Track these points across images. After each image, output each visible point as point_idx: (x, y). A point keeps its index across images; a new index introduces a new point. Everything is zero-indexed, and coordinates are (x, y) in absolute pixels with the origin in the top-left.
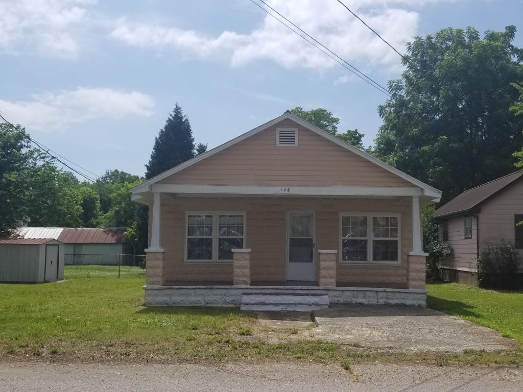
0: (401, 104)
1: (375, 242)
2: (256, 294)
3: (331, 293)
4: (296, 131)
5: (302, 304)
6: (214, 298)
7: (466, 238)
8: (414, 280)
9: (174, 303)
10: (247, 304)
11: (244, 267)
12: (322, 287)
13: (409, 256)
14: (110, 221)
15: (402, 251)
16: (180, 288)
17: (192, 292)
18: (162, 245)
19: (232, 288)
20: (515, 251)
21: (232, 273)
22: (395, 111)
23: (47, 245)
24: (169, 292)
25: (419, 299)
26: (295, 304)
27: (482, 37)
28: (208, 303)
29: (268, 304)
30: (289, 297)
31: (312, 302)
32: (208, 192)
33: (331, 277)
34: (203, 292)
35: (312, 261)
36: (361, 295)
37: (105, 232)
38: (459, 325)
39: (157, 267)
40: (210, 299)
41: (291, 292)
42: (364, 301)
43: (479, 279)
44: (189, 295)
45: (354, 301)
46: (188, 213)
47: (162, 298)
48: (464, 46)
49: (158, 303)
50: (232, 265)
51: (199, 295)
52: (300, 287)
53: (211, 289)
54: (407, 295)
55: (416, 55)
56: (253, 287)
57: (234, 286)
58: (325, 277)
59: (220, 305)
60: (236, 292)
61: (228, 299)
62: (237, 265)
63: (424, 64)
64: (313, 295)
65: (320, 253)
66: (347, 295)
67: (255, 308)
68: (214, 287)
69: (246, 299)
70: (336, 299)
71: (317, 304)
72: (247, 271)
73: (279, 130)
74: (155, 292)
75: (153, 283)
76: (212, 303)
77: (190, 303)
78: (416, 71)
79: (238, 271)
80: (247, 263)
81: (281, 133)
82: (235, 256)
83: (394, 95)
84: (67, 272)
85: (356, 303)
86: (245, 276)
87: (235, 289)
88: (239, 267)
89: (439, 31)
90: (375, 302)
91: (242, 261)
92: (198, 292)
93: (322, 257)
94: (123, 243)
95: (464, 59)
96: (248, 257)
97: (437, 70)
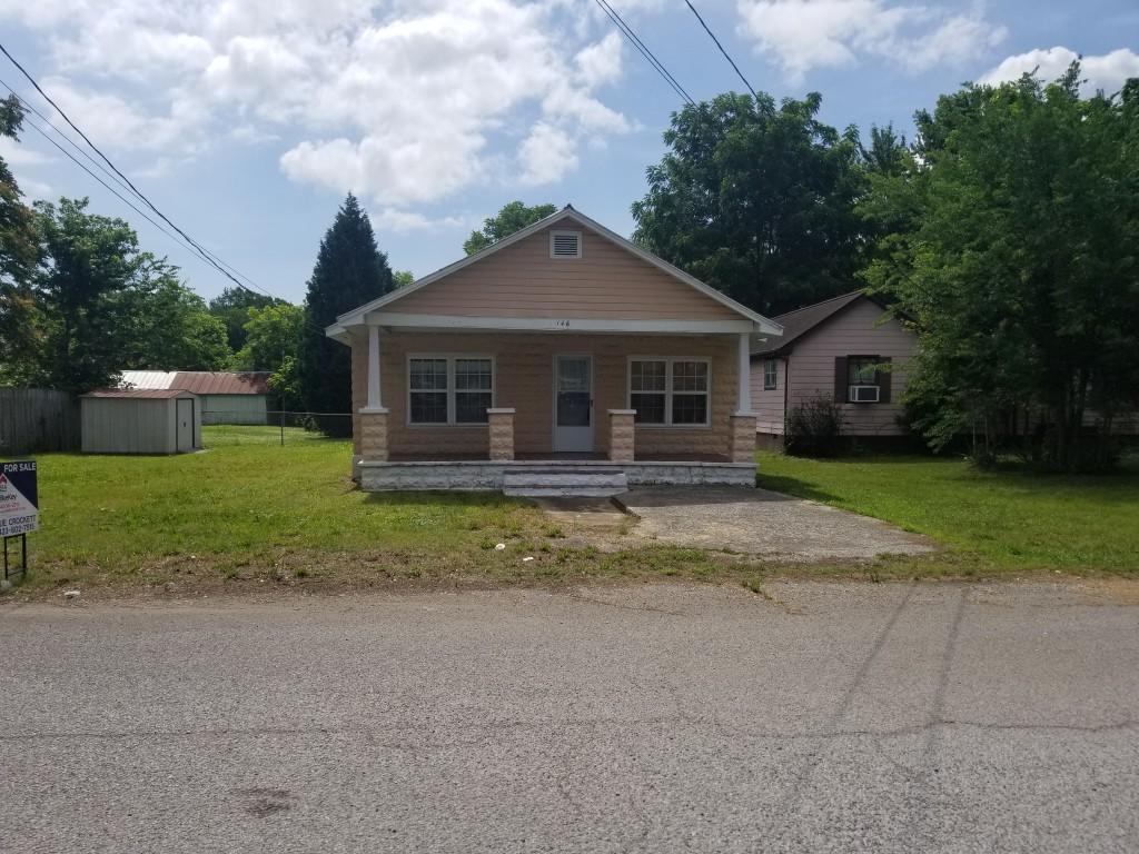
0: (663, 202)
1: (675, 396)
2: (524, 472)
3: (627, 470)
4: (579, 236)
5: (592, 486)
6: (463, 479)
7: (766, 389)
8: (740, 450)
9: (405, 486)
10: (515, 487)
11: (505, 435)
12: (614, 462)
13: (733, 417)
14: (245, 363)
15: (712, 409)
16: (414, 466)
17: (431, 470)
18: (384, 404)
19: (488, 465)
20: (837, 406)
21: (487, 442)
22: (656, 211)
23: (177, 399)
24: (397, 470)
25: (747, 476)
26: (582, 487)
27: (778, 107)
28: (454, 486)
29: (545, 487)
30: (572, 477)
31: (604, 483)
32: (451, 325)
33: (628, 448)
34: (447, 470)
35: (588, 425)
36: (669, 471)
37: (240, 378)
38: (825, 513)
39: (377, 435)
40: (457, 480)
41: (572, 469)
42: (672, 480)
43: (786, 444)
44: (426, 475)
45: (659, 479)
46: (410, 356)
47: (387, 480)
48: (753, 119)
49: (381, 487)
50: (486, 432)
51: (440, 475)
52: (584, 462)
53: (458, 465)
54: (730, 470)
55: (684, 131)
56: (516, 462)
57: (491, 462)
58: (619, 448)
59: (471, 489)
60: (494, 470)
61: (484, 480)
62: (495, 431)
63: (694, 143)
64: (605, 473)
65: (611, 415)
66: (652, 472)
67: (526, 493)
68: (464, 462)
69: (510, 479)
70: (634, 478)
71: (610, 486)
72: (509, 440)
73: (554, 233)
74: (377, 471)
75: (373, 458)
76: (459, 485)
77: (429, 486)
78: (685, 154)
79: (497, 440)
80: (509, 429)
81: (557, 238)
82: (492, 419)
83: (656, 187)
84: (206, 435)
85: (662, 484)
86: (506, 447)
87: (492, 465)
88: (498, 435)
89: (716, 96)
90: (687, 481)
91: (501, 427)
92: (440, 470)
93: (615, 420)
94: (266, 395)
95: (753, 137)
96: (510, 420)
97: (717, 153)
